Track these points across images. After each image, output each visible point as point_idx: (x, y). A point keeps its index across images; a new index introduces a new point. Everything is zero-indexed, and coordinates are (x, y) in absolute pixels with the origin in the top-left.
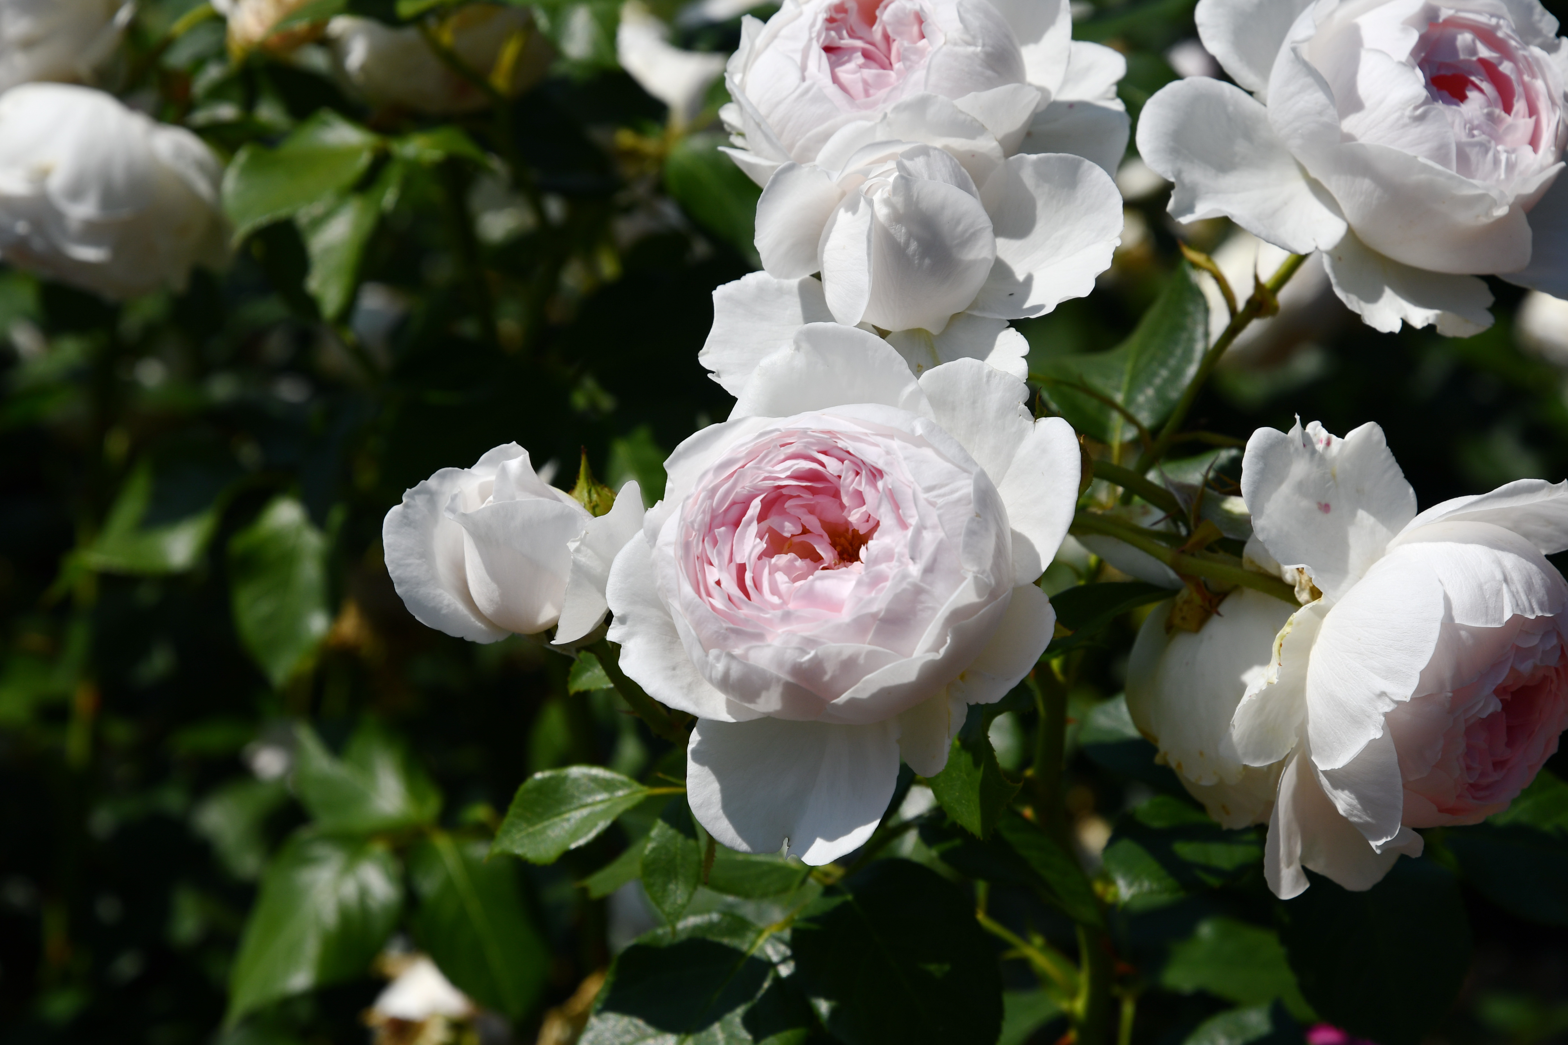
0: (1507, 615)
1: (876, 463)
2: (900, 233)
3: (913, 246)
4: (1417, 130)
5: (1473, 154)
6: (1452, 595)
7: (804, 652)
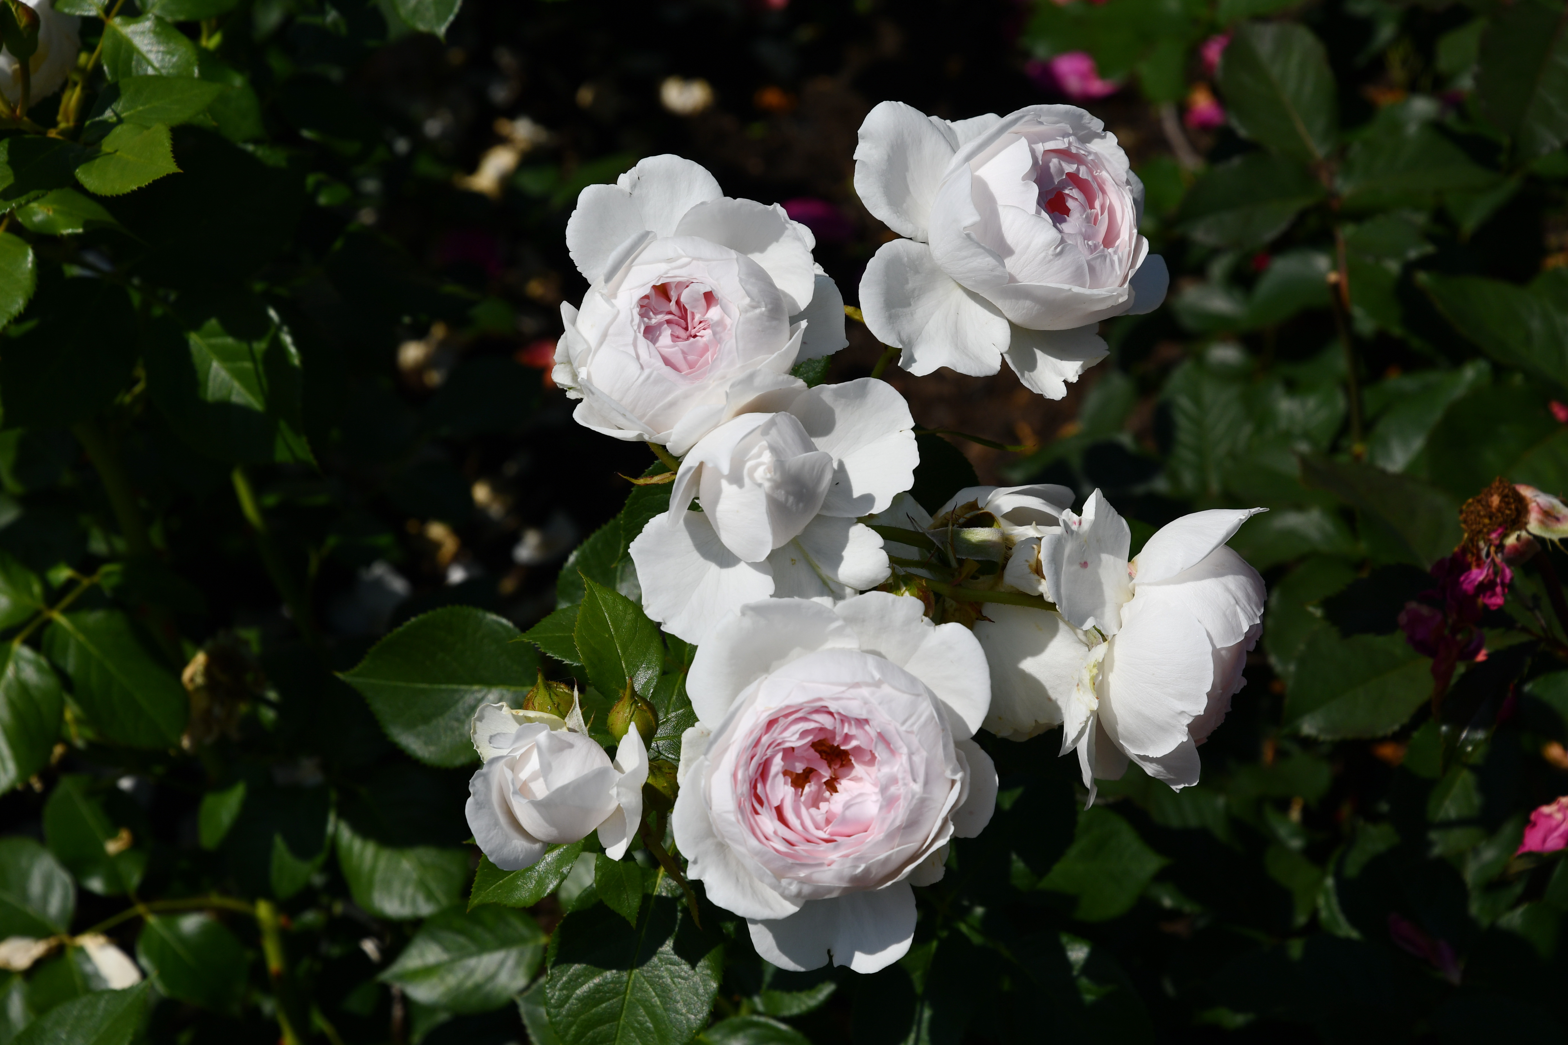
0: (1246, 628)
1: (861, 715)
2: (781, 495)
3: (791, 499)
4: (1059, 262)
5: (1097, 264)
6: (1209, 630)
7: (856, 867)
